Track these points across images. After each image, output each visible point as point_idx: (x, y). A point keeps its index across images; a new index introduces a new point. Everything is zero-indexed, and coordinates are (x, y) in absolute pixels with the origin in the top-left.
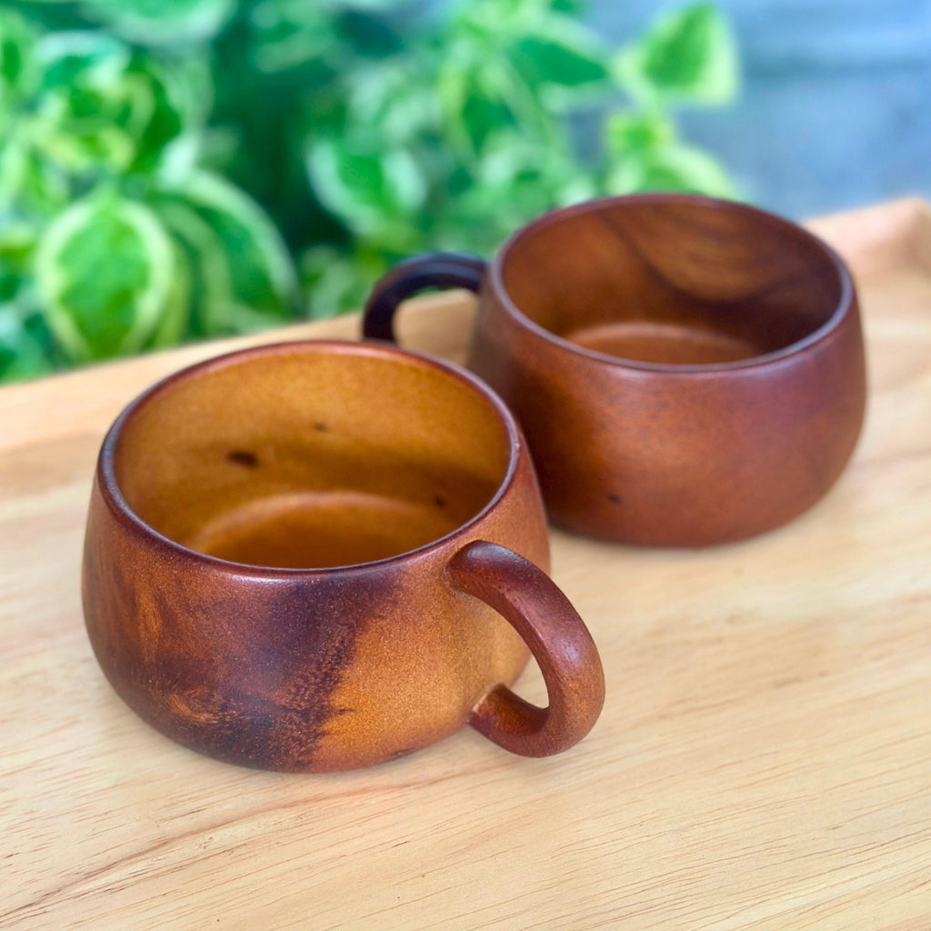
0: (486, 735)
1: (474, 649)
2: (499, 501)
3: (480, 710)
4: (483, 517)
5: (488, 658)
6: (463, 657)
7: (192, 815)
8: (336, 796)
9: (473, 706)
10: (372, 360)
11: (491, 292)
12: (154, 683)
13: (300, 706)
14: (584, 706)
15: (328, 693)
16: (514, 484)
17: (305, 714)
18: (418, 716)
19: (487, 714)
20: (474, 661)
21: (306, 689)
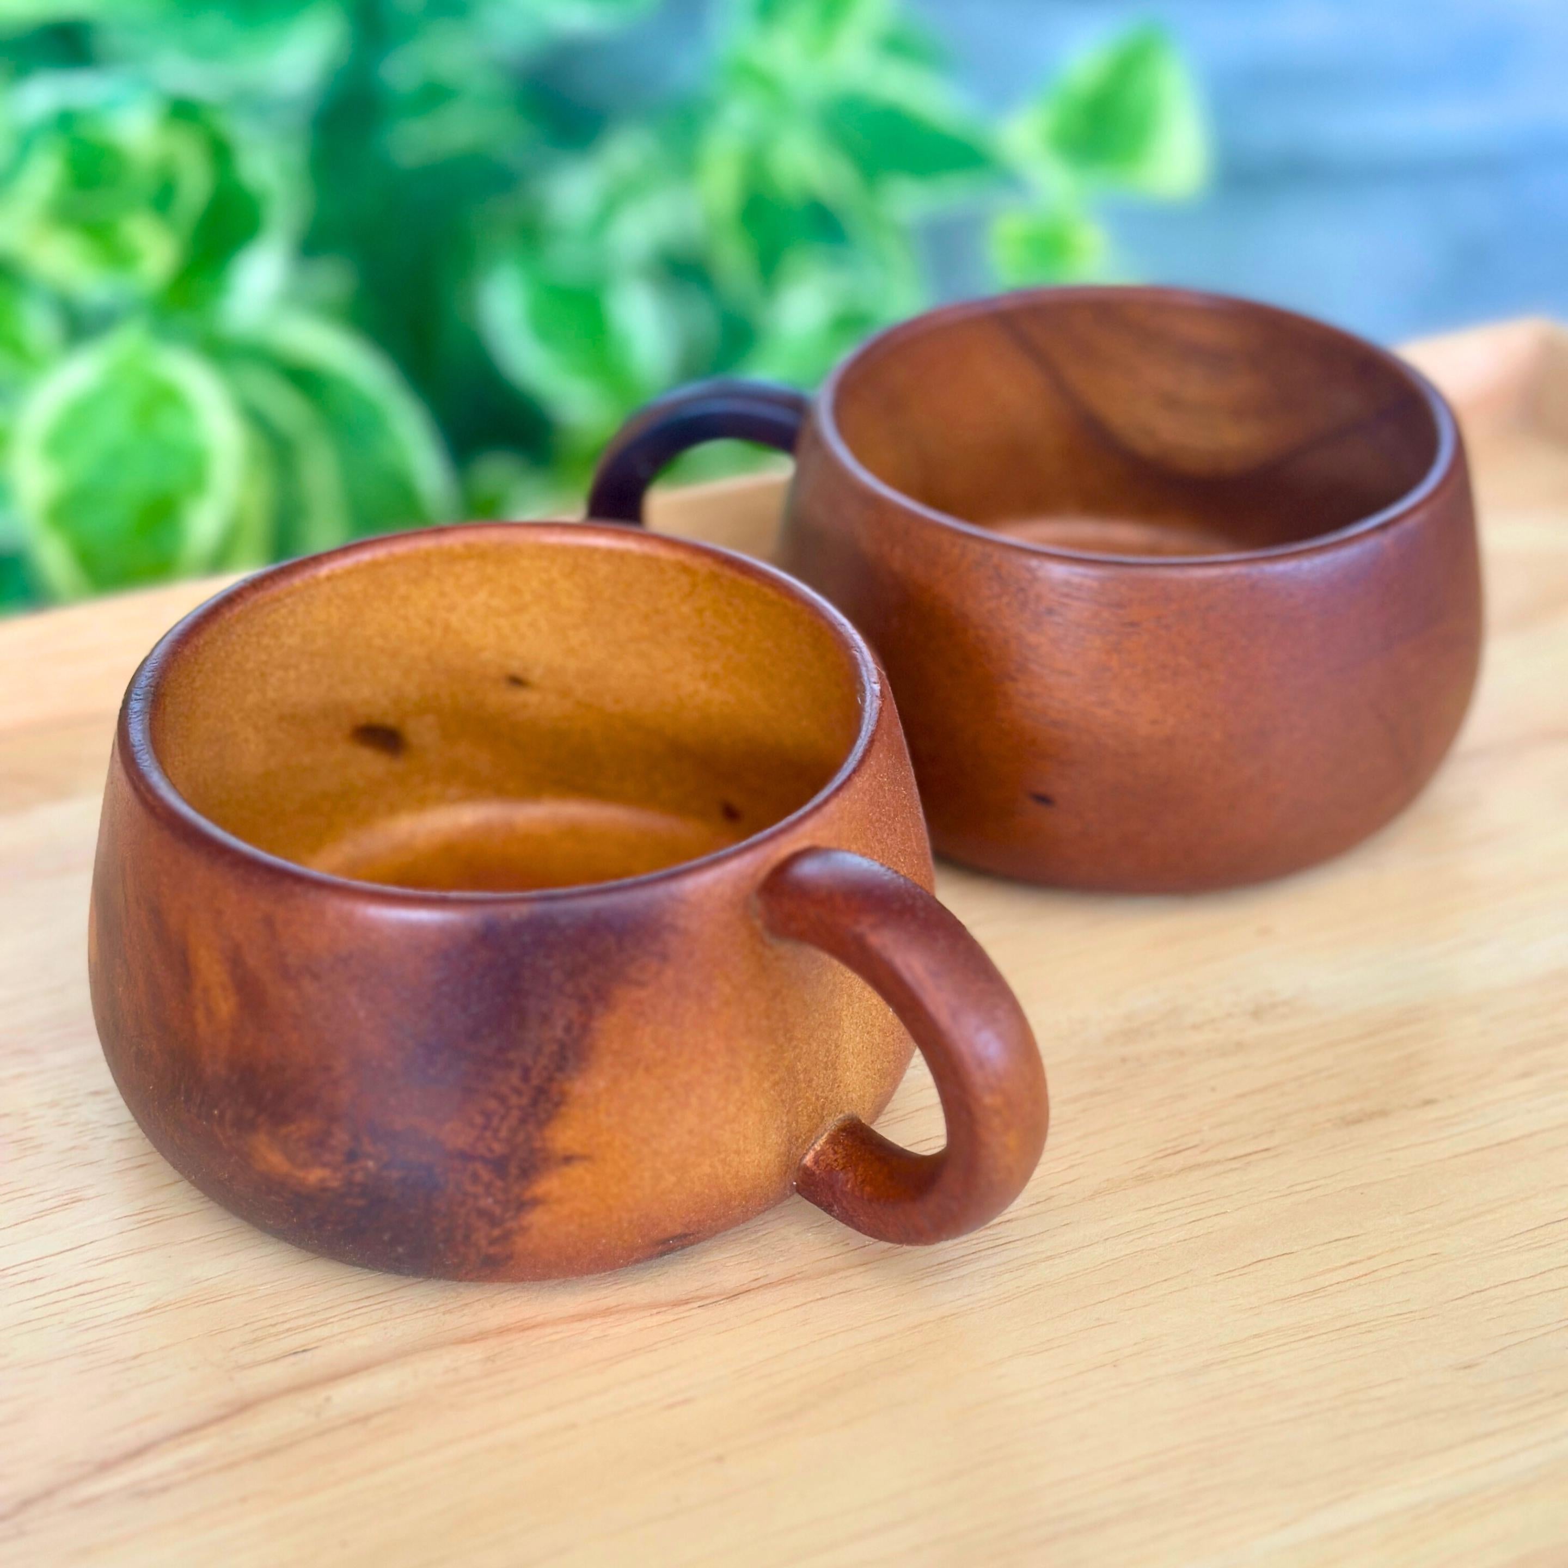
0: (828, 1209)
1: (805, 1048)
2: (849, 778)
3: (816, 1162)
4: (818, 808)
5: (832, 1065)
6: (786, 1063)
7: (292, 1359)
8: (555, 1322)
9: (803, 1157)
10: (610, 554)
11: (818, 442)
12: (222, 1115)
13: (491, 1150)
14: (1012, 1140)
15: (542, 1124)
16: (874, 752)
17: (499, 1166)
18: (707, 1169)
19: (830, 1170)
20: (806, 1071)
21: (503, 1118)
